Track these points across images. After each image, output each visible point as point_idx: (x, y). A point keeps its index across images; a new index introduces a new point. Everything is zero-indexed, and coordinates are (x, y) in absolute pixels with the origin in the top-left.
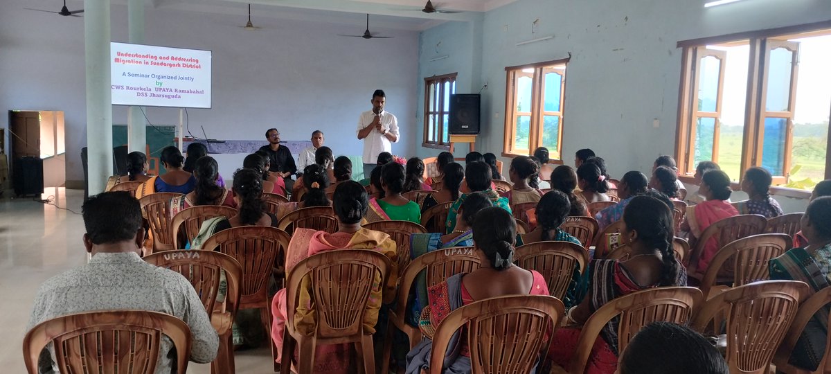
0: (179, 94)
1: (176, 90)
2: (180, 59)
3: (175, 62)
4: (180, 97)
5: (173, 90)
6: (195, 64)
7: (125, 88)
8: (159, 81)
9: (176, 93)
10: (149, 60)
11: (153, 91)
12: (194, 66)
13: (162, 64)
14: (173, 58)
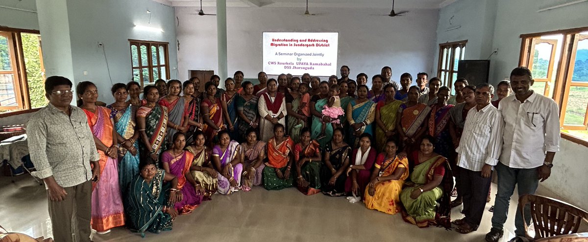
0: (313, 66)
1: (311, 64)
2: (314, 41)
3: (311, 43)
4: (313, 68)
5: (309, 64)
6: (325, 43)
7: (277, 63)
8: (299, 57)
9: (311, 66)
10: (293, 43)
11: (295, 65)
12: (325, 45)
13: (301, 45)
14: (309, 40)
